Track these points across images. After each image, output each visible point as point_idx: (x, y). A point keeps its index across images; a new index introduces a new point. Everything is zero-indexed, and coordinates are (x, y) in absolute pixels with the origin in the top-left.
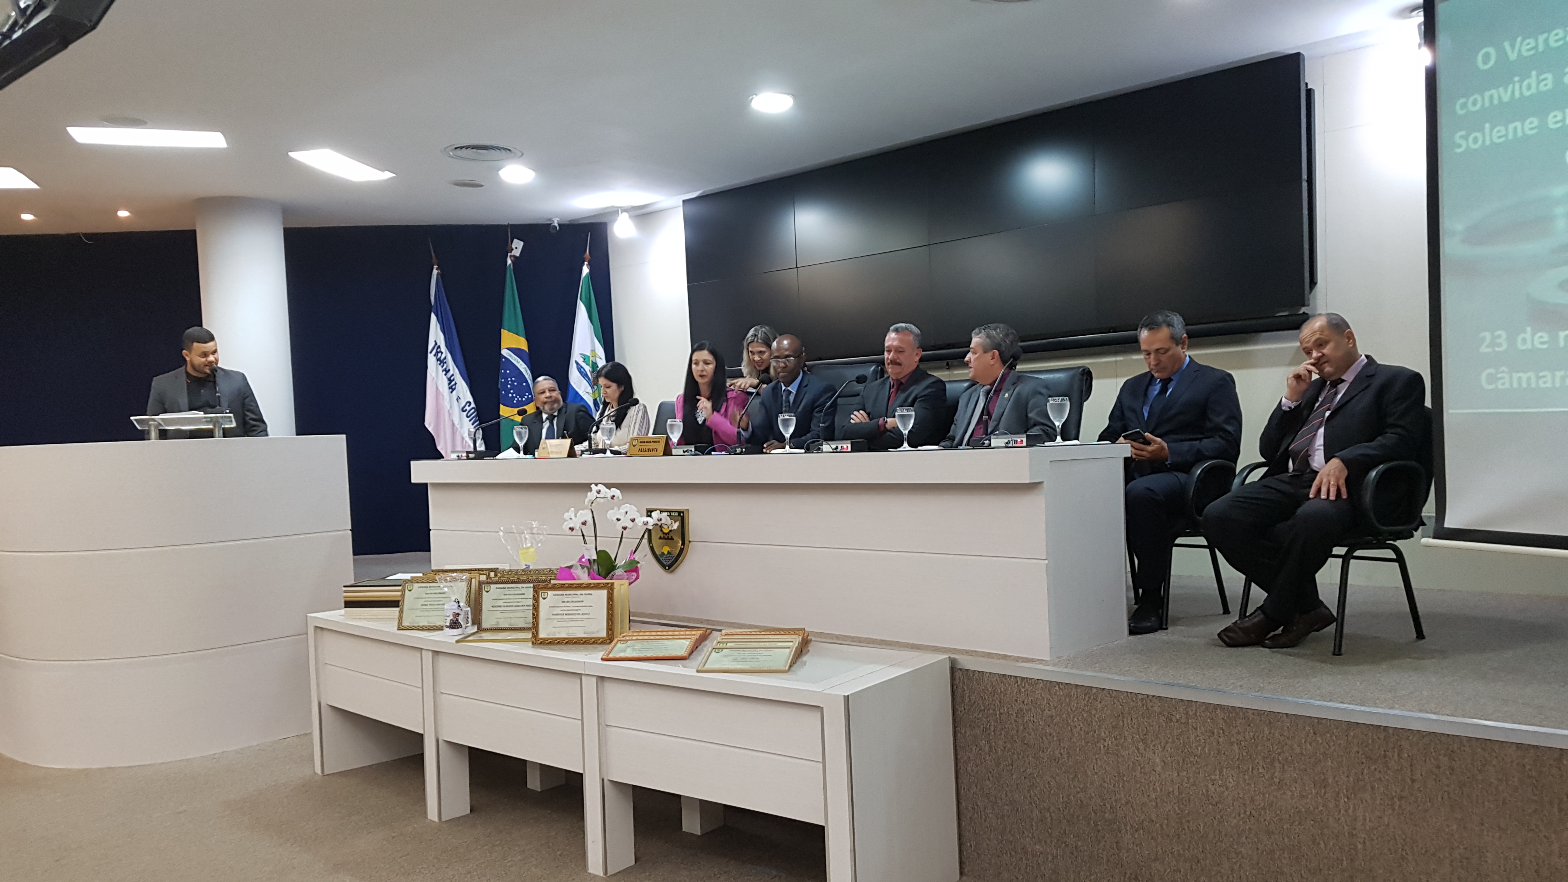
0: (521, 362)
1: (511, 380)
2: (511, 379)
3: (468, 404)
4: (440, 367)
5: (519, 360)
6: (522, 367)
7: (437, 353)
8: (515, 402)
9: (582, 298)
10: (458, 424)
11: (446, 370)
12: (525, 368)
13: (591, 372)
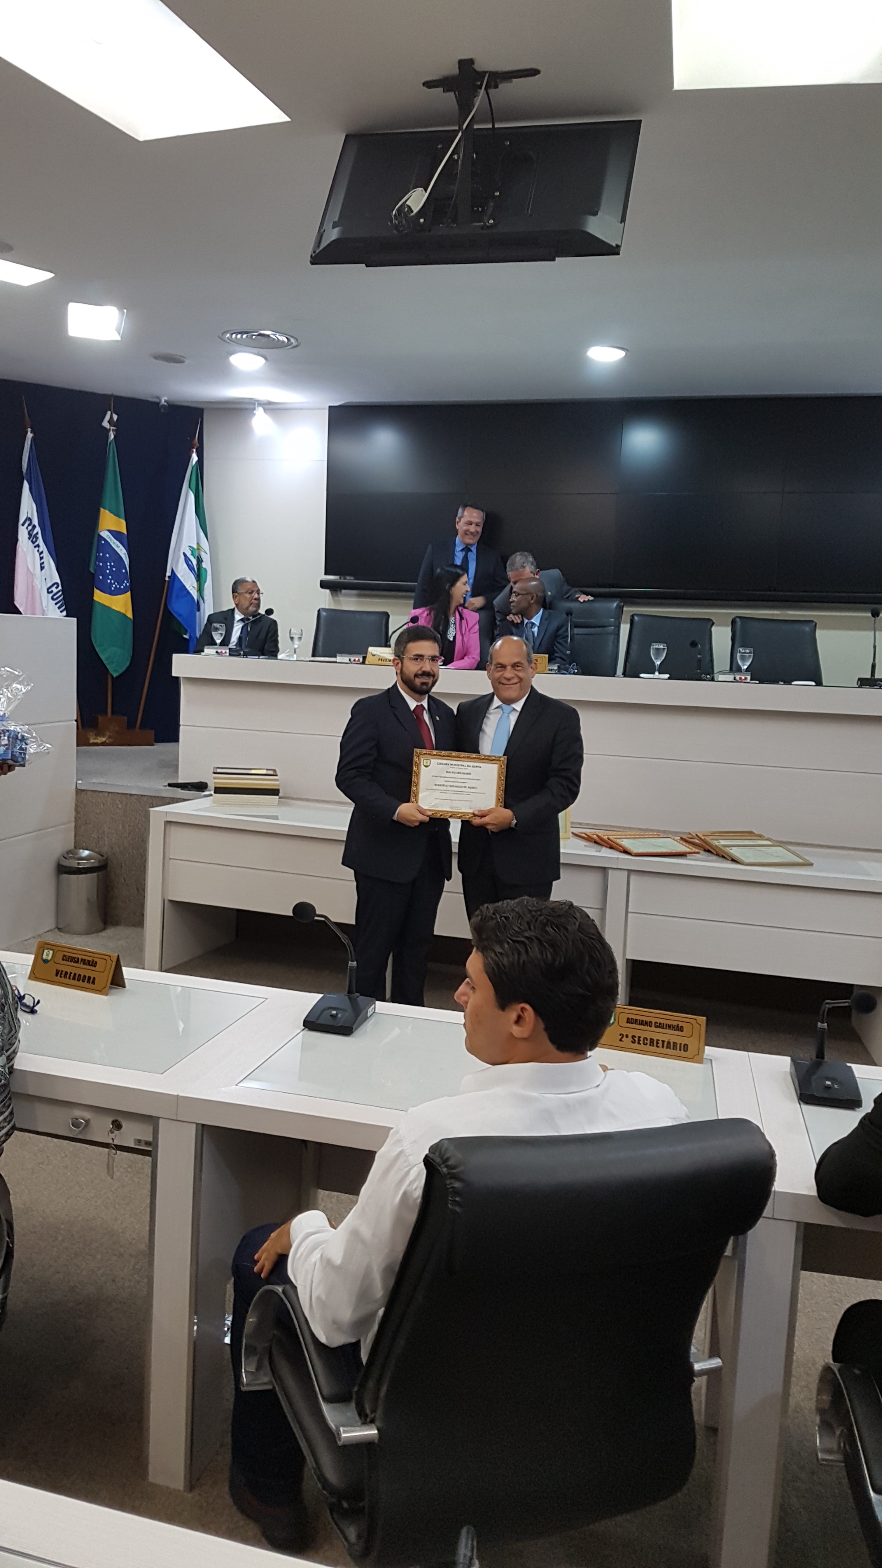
0: (121, 547)
1: (111, 565)
2: (111, 563)
3: (56, 586)
4: (30, 541)
5: (119, 545)
6: (122, 552)
7: (29, 525)
8: (113, 589)
9: (191, 486)
10: (46, 607)
11: (38, 546)
12: (125, 554)
13: (197, 565)
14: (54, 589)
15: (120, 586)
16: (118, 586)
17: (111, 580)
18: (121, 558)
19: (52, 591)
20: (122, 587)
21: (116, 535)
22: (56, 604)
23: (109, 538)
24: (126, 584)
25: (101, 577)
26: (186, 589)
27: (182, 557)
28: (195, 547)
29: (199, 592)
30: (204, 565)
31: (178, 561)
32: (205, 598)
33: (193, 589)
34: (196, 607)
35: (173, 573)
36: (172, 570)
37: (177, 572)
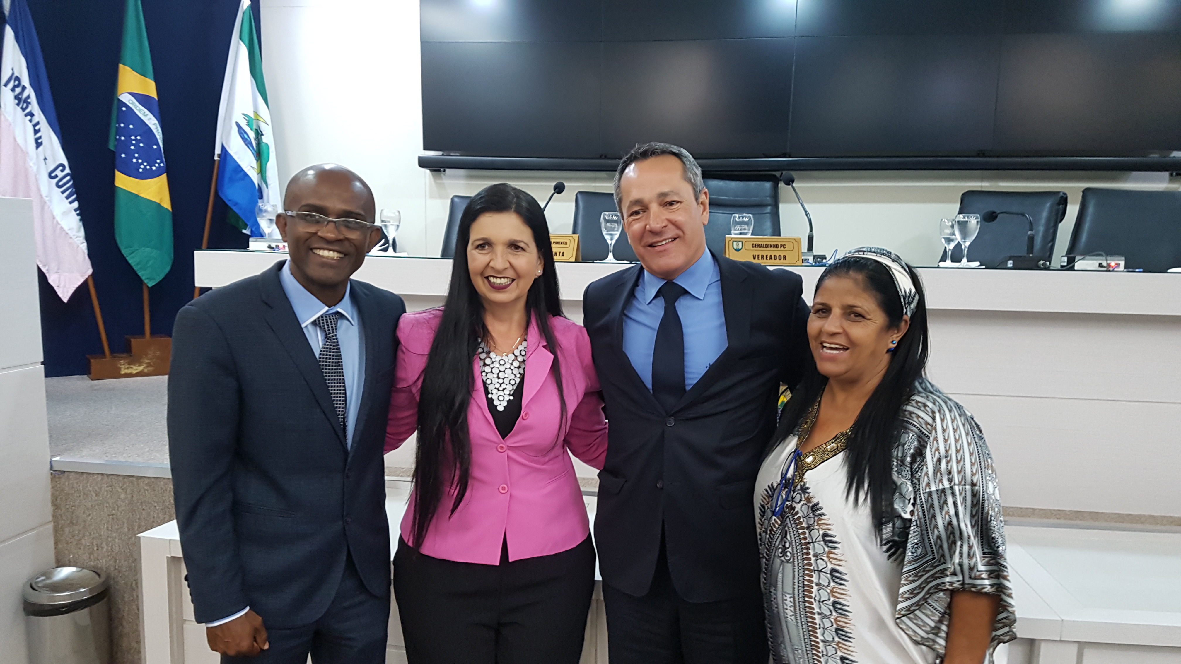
0: (150, 116)
1: (136, 140)
2: (136, 137)
3: (61, 168)
4: (18, 109)
5: (147, 112)
6: (152, 122)
7: (15, 87)
8: (141, 170)
9: (243, 37)
10: (47, 197)
11: (31, 114)
12: (155, 124)
13: (255, 140)
14: (61, 175)
15: (151, 167)
16: (148, 167)
17: (137, 159)
18: (150, 129)
19: (56, 176)
20: (154, 168)
21: (143, 100)
22: (63, 192)
23: (133, 104)
24: (159, 164)
25: (123, 156)
26: (243, 170)
27: (235, 129)
28: (252, 115)
29: (260, 175)
30: (265, 139)
31: (229, 133)
32: (269, 181)
33: (252, 169)
34: (257, 194)
35: (224, 151)
36: (223, 148)
37: (229, 147)
